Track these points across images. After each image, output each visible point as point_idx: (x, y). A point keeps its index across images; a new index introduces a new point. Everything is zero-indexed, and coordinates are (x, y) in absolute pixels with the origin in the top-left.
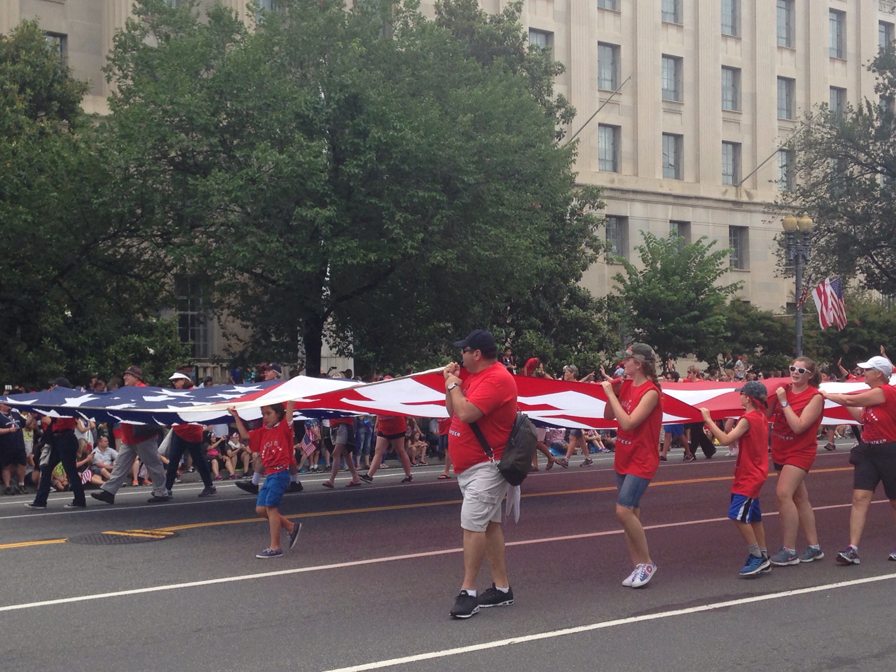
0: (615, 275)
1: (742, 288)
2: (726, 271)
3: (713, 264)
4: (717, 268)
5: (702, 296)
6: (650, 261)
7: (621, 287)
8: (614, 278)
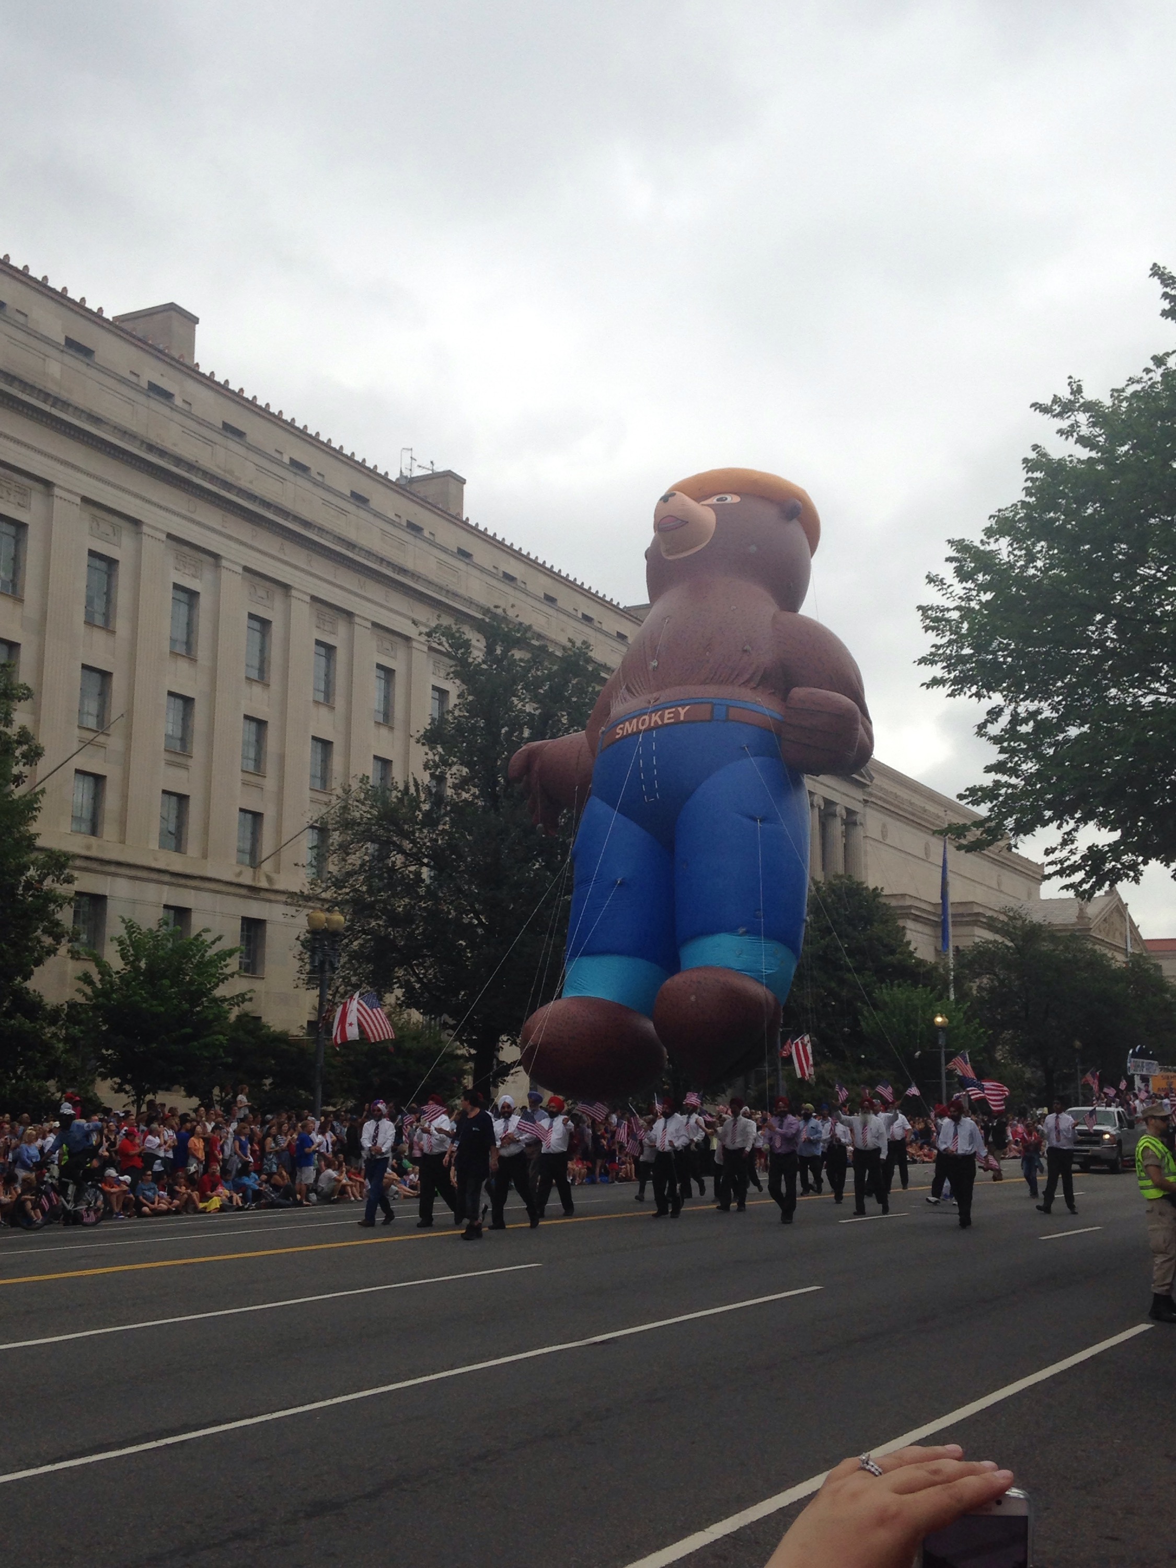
0: (81, 974)
1: (251, 999)
2: (232, 977)
3: (216, 967)
4: (220, 971)
5: (198, 1009)
6: (131, 959)
7: (88, 990)
8: (79, 978)
